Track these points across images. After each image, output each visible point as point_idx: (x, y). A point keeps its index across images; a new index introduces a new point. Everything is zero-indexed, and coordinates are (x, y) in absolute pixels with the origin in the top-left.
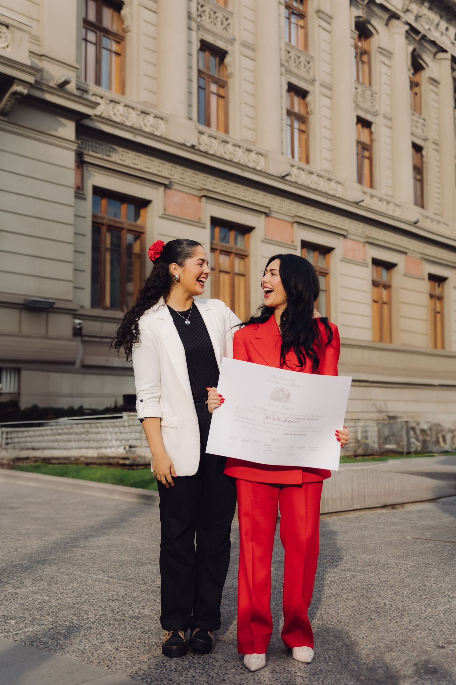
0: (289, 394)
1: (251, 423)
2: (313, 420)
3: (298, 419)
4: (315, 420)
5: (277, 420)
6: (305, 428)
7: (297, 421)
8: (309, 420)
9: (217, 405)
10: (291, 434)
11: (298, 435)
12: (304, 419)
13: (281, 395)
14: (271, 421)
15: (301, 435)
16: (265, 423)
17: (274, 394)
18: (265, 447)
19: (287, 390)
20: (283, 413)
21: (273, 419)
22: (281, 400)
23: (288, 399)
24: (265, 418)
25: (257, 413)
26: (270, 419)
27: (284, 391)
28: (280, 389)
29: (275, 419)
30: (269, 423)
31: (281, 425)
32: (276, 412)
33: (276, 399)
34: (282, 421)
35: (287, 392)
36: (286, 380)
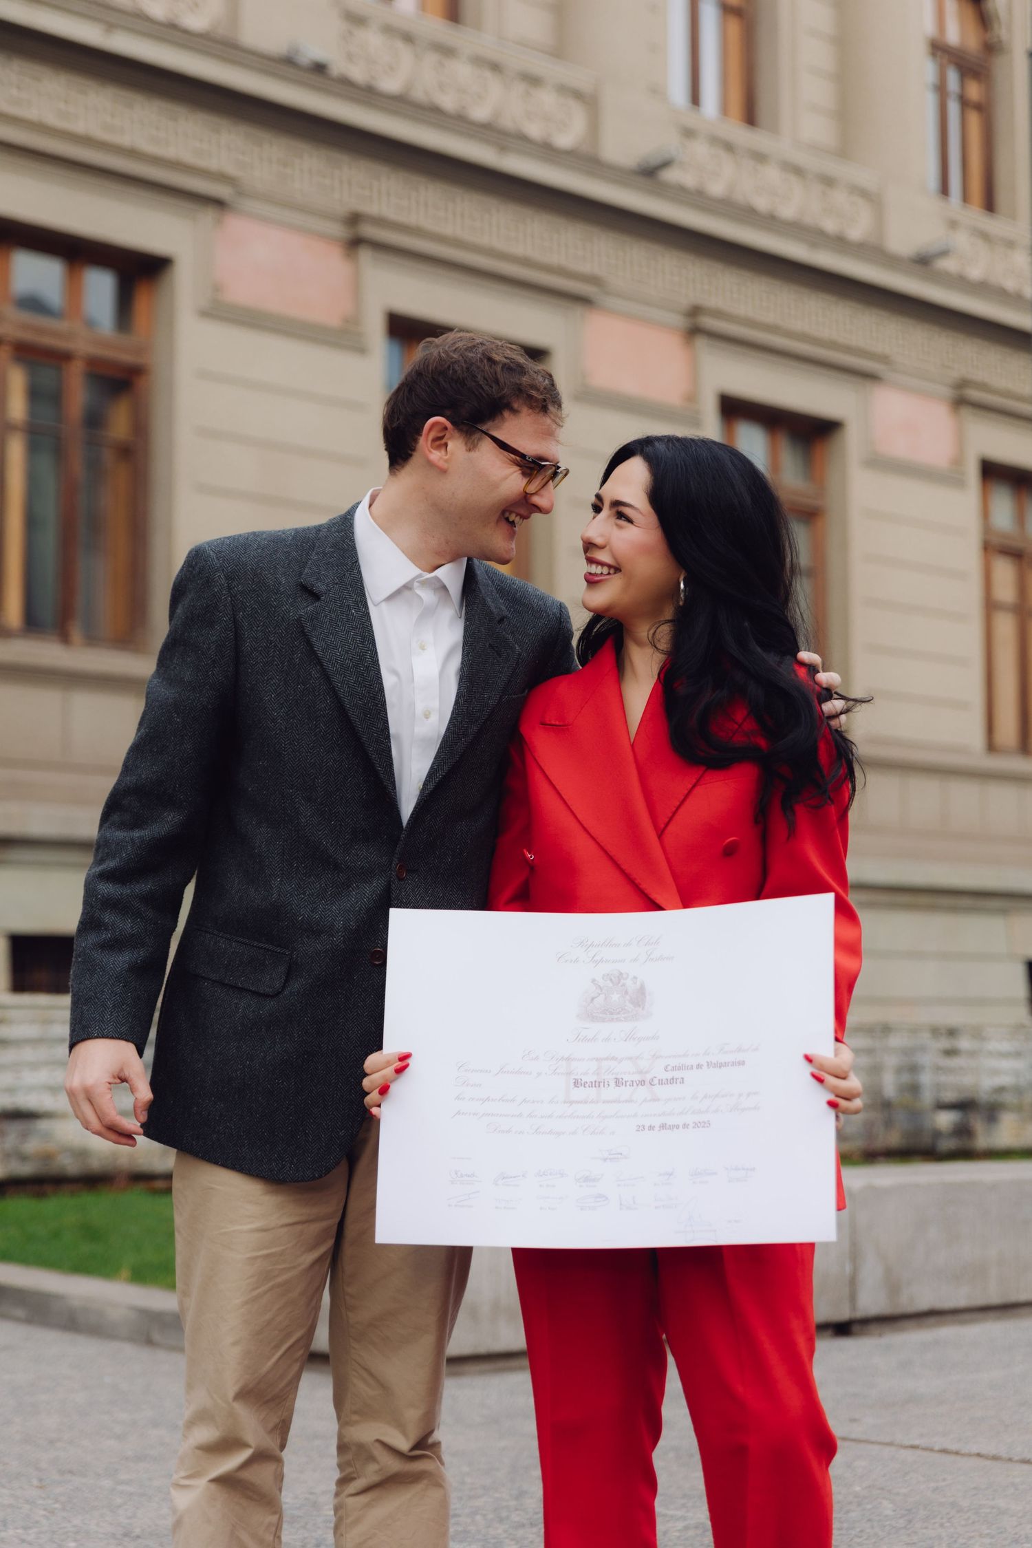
0: (642, 991)
1: (520, 1115)
2: (727, 1065)
3: (680, 1068)
4: (734, 1064)
5: (612, 1083)
6: (705, 1097)
7: (677, 1074)
8: (715, 1066)
10: (663, 1126)
11: (685, 1126)
12: (699, 1066)
13: (615, 997)
14: (592, 1093)
15: (696, 1125)
16: (571, 1103)
17: (593, 999)
18: (581, 1186)
19: (635, 978)
20: (630, 1058)
21: (597, 1084)
22: (619, 1016)
23: (639, 1006)
24: (572, 1085)
25: (539, 1074)
26: (587, 1085)
27: (624, 985)
28: (611, 980)
29: (606, 1083)
30: (586, 1102)
31: (626, 1101)
32: (607, 1059)
33: (601, 1015)
34: (628, 1084)
35: (635, 983)
36: (628, 944)
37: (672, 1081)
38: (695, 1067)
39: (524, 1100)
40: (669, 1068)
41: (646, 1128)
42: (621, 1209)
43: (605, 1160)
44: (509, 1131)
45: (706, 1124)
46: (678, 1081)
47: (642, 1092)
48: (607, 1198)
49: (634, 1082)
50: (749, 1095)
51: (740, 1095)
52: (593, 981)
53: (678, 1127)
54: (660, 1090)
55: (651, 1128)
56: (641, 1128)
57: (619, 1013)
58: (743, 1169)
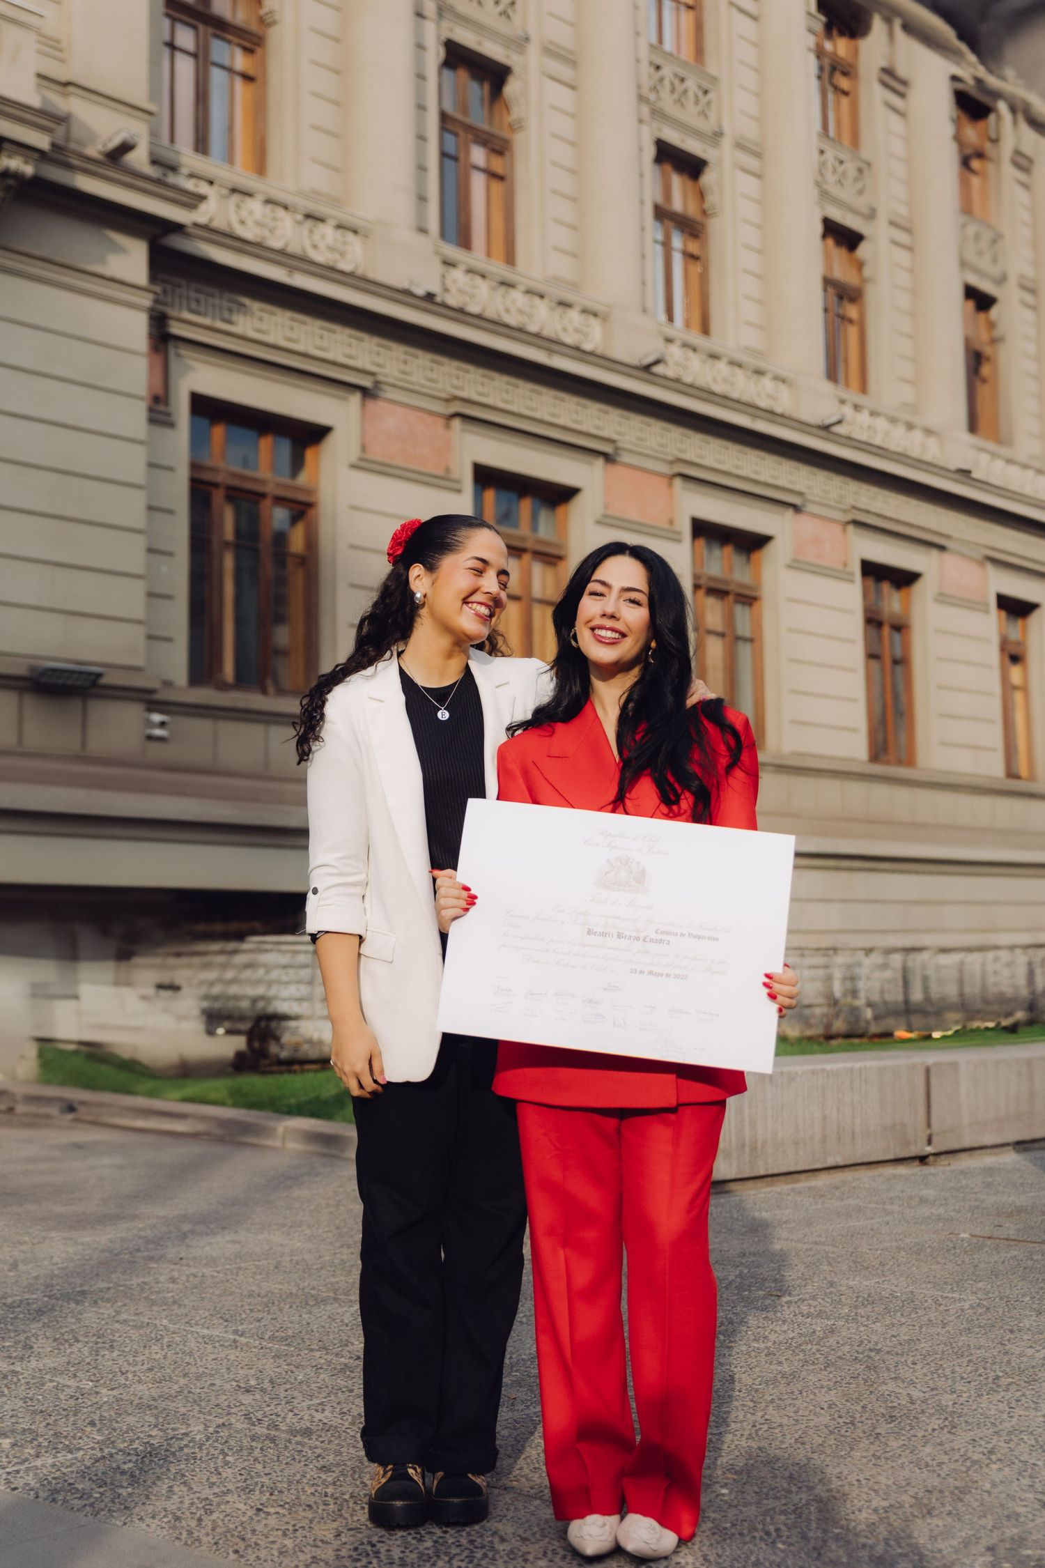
0: (643, 872)
1: (548, 951)
2: (703, 938)
3: (668, 933)
4: (709, 938)
5: (615, 935)
6: (685, 957)
7: (664, 937)
8: (695, 937)
9: (458, 911)
10: (650, 973)
11: (668, 975)
12: (682, 935)
13: (623, 874)
14: (600, 940)
15: (676, 976)
16: (585, 946)
17: (606, 873)
18: (586, 1006)
19: (639, 863)
20: (630, 920)
22: (624, 888)
23: (640, 883)
24: (586, 933)
25: (563, 922)
26: (597, 934)
27: (630, 866)
28: (621, 861)
29: (611, 935)
30: (595, 947)
31: (625, 950)
32: (613, 917)
33: (611, 886)
34: (627, 937)
35: (639, 867)
36: (635, 839)
37: (661, 941)
38: (679, 935)
39: (551, 941)
40: (659, 931)
41: (638, 971)
42: (614, 1026)
43: (605, 990)
44: (538, 961)
45: (684, 977)
46: (665, 942)
47: (637, 945)
48: (604, 1017)
50: (719, 962)
51: (712, 962)
52: (608, 860)
53: (662, 975)
54: (650, 946)
55: (641, 972)
56: (633, 971)
57: (624, 886)
58: (710, 1014)
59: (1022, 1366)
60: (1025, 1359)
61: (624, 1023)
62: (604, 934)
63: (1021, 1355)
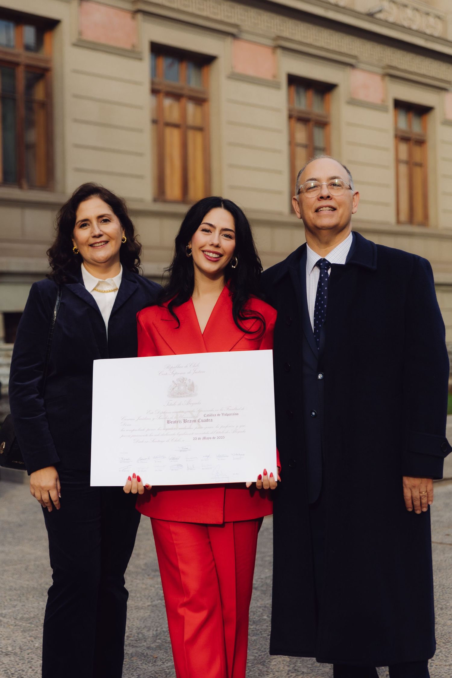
0: (193, 385)
1: (147, 435)
2: (230, 415)
3: (210, 415)
4: (233, 414)
5: (183, 422)
6: (222, 427)
7: (209, 418)
8: (225, 415)
10: (204, 438)
11: (214, 438)
12: (219, 415)
13: (182, 388)
14: (174, 425)
15: (218, 438)
16: (167, 429)
18: (171, 461)
19: (190, 380)
20: (189, 412)
21: (177, 422)
22: (184, 395)
23: (192, 391)
24: (167, 423)
25: (153, 419)
26: (172, 423)
27: (185, 383)
28: (180, 381)
29: (180, 421)
30: (172, 429)
31: (189, 428)
32: (180, 412)
33: (177, 395)
34: (189, 422)
35: (190, 382)
36: (186, 367)
37: (207, 420)
38: (217, 415)
39: (148, 430)
40: (206, 415)
41: (197, 439)
42: (188, 470)
43: (181, 451)
44: (142, 442)
45: (223, 437)
46: (210, 421)
47: (195, 425)
48: (182, 466)
49: (192, 421)
50: (240, 426)
51: (237, 427)
52: (173, 381)
53: (211, 438)
54: (202, 424)
55: (199, 439)
56: (195, 439)
57: (184, 394)
58: (240, 455)
59: (443, 632)
60: (446, 628)
61: (193, 467)
62: (176, 422)
63: (444, 625)
